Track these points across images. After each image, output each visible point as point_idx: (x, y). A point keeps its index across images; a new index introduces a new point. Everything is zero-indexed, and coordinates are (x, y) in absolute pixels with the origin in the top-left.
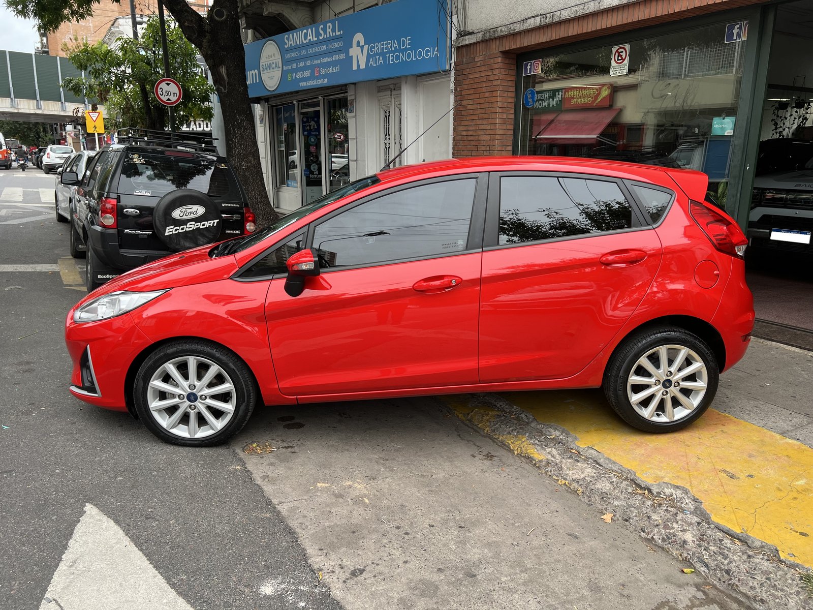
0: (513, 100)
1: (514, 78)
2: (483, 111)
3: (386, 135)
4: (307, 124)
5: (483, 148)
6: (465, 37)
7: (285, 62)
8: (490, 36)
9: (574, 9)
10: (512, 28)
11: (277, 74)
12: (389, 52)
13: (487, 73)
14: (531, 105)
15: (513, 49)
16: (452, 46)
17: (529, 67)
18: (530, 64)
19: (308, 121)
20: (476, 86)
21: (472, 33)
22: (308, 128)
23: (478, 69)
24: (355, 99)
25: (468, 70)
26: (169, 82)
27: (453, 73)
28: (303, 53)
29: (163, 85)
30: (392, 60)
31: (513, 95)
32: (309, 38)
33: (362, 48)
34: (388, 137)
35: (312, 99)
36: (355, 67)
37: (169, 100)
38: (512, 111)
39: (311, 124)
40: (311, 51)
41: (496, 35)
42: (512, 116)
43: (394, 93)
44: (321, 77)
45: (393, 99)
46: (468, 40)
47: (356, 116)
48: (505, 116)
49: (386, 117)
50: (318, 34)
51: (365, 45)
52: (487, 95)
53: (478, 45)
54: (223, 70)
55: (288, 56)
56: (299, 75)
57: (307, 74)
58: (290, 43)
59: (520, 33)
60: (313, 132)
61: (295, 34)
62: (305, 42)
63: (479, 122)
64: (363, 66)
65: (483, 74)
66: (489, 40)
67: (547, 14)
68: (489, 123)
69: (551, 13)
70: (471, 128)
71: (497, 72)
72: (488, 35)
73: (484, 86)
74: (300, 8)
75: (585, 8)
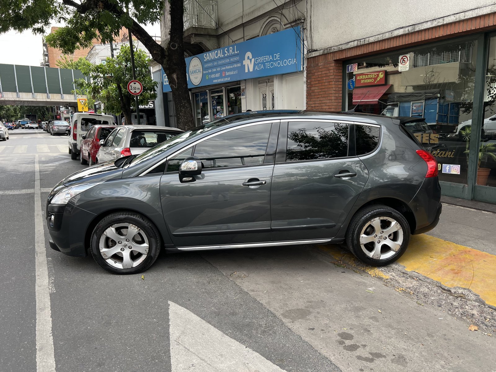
0: (341, 86)
1: (341, 74)
2: (324, 93)
3: (264, 107)
6: (312, 53)
7: (204, 69)
8: (327, 52)
9: (377, 37)
10: (340, 48)
11: (200, 76)
12: (267, 62)
13: (326, 72)
14: (352, 88)
15: (341, 59)
16: (304, 58)
17: (350, 68)
18: (350, 66)
20: (319, 79)
21: (316, 50)
23: (320, 70)
24: (246, 88)
25: (314, 71)
26: (135, 82)
27: (305, 72)
28: (215, 64)
29: (132, 84)
30: (269, 66)
31: (341, 83)
32: (218, 55)
33: (251, 60)
34: (265, 109)
35: (219, 88)
36: (246, 71)
37: (135, 92)
38: (341, 92)
40: (220, 63)
41: (331, 51)
42: (341, 95)
43: (268, 84)
44: (226, 77)
45: (268, 87)
46: (314, 54)
47: (246, 97)
48: (337, 95)
49: (264, 97)
50: (224, 53)
51: (252, 58)
52: (326, 84)
53: (320, 57)
54: (175, 76)
55: (206, 66)
56: (213, 76)
57: (218, 75)
58: (207, 58)
59: (345, 50)
61: (210, 53)
62: (216, 57)
63: (322, 99)
64: (251, 70)
65: (323, 73)
66: (327, 54)
67: (361, 39)
68: (328, 99)
69: (363, 39)
70: (317, 103)
71: (332, 71)
72: (326, 52)
73: (325, 79)
74: (211, 38)
75: (383, 36)
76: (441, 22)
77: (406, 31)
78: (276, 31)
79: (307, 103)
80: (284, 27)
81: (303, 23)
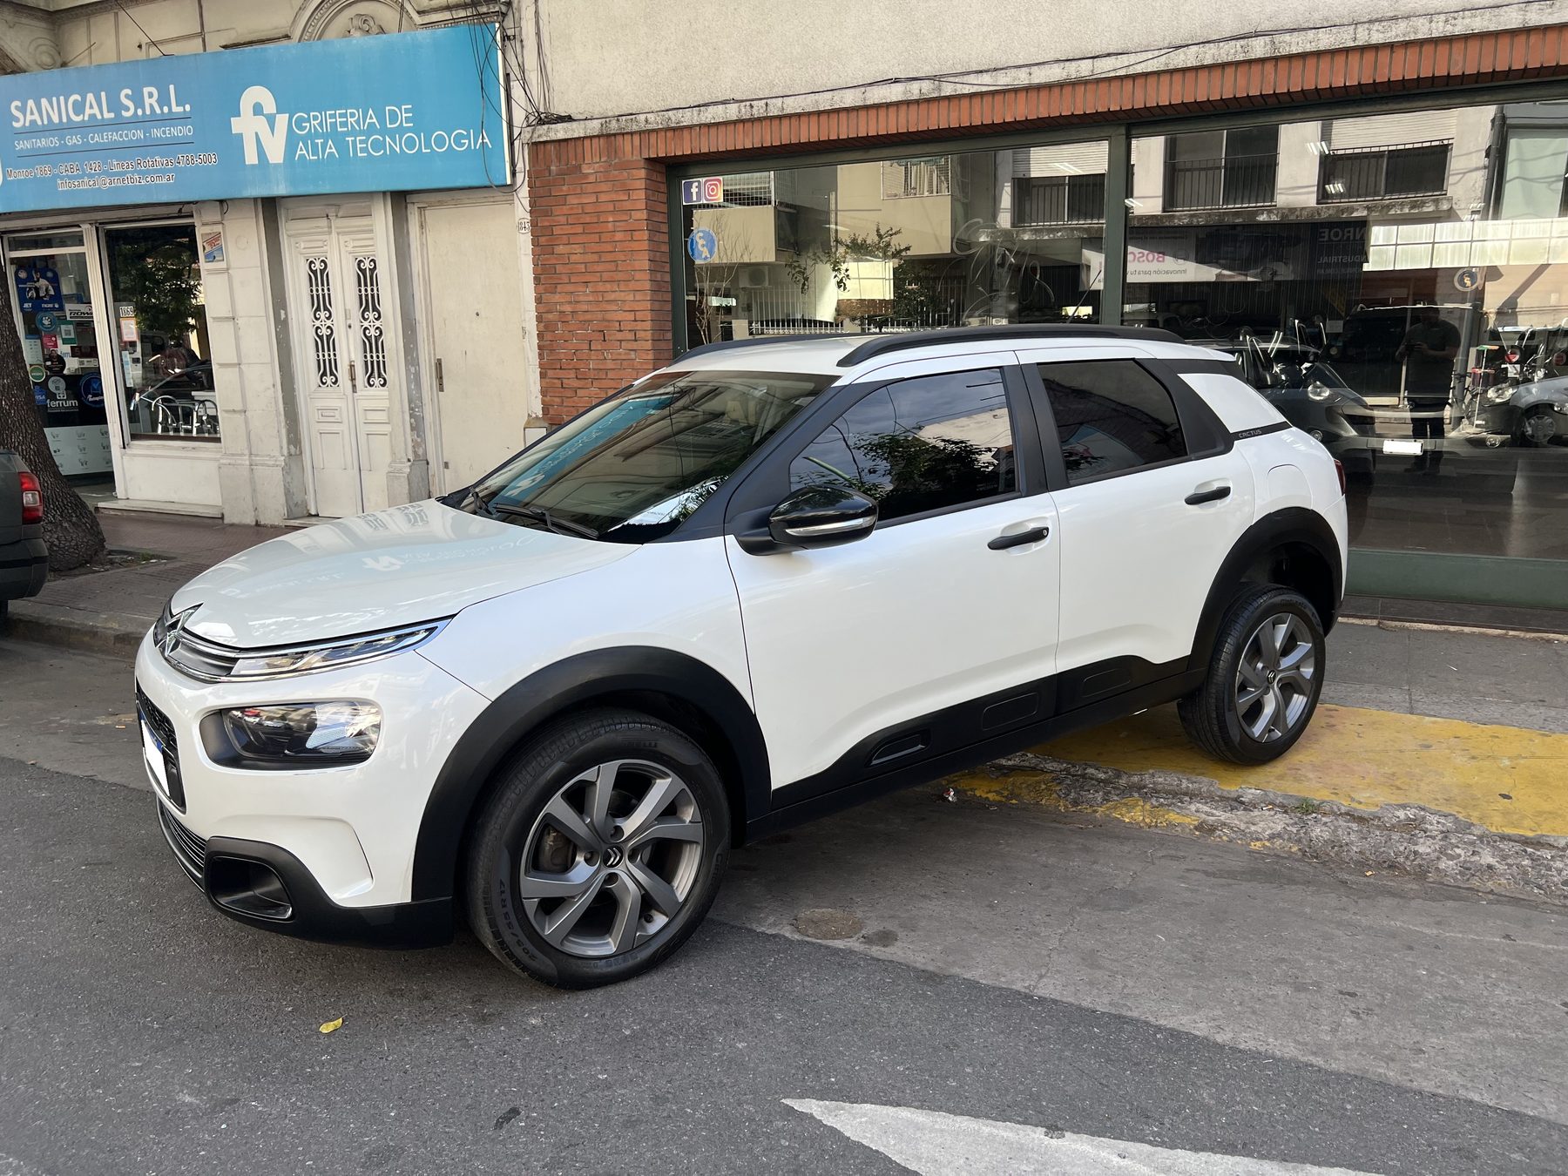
0: (667, 248)
1: (664, 208)
2: (612, 266)
3: (318, 309)
4: (29, 285)
5: (620, 336)
6: (551, 126)
8: (619, 128)
9: (811, 98)
10: (673, 119)
12: (354, 133)
13: (614, 197)
14: (707, 258)
15: (673, 156)
17: (694, 190)
18: (696, 184)
19: (30, 279)
20: (588, 220)
21: (569, 119)
22: (32, 294)
23: (590, 188)
24: (222, 233)
25: (565, 188)
27: (524, 192)
31: (665, 238)
33: (271, 119)
34: (323, 314)
35: (49, 228)
38: (667, 267)
39: (37, 284)
41: (635, 128)
42: (667, 278)
43: (336, 223)
46: (560, 131)
47: (229, 269)
48: (657, 276)
49: (315, 272)
51: (279, 112)
52: (619, 236)
53: (588, 143)
59: (691, 128)
60: (46, 302)
63: (601, 287)
64: (276, 158)
65: (603, 198)
66: (615, 135)
67: (753, 100)
68: (631, 288)
69: (761, 99)
70: (581, 299)
71: (642, 194)
72: (614, 126)
73: (611, 219)
74: (24, 20)
75: (835, 98)
76: (1022, 78)
77: (915, 91)
78: (375, 29)
79: (539, 300)
80: (418, 19)
81: (504, 15)
